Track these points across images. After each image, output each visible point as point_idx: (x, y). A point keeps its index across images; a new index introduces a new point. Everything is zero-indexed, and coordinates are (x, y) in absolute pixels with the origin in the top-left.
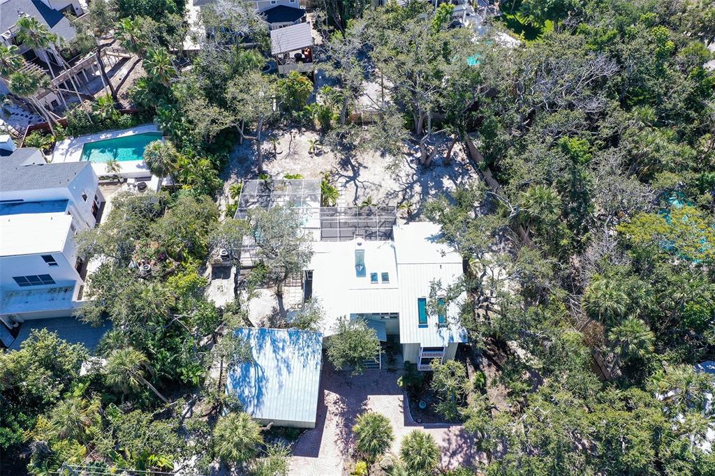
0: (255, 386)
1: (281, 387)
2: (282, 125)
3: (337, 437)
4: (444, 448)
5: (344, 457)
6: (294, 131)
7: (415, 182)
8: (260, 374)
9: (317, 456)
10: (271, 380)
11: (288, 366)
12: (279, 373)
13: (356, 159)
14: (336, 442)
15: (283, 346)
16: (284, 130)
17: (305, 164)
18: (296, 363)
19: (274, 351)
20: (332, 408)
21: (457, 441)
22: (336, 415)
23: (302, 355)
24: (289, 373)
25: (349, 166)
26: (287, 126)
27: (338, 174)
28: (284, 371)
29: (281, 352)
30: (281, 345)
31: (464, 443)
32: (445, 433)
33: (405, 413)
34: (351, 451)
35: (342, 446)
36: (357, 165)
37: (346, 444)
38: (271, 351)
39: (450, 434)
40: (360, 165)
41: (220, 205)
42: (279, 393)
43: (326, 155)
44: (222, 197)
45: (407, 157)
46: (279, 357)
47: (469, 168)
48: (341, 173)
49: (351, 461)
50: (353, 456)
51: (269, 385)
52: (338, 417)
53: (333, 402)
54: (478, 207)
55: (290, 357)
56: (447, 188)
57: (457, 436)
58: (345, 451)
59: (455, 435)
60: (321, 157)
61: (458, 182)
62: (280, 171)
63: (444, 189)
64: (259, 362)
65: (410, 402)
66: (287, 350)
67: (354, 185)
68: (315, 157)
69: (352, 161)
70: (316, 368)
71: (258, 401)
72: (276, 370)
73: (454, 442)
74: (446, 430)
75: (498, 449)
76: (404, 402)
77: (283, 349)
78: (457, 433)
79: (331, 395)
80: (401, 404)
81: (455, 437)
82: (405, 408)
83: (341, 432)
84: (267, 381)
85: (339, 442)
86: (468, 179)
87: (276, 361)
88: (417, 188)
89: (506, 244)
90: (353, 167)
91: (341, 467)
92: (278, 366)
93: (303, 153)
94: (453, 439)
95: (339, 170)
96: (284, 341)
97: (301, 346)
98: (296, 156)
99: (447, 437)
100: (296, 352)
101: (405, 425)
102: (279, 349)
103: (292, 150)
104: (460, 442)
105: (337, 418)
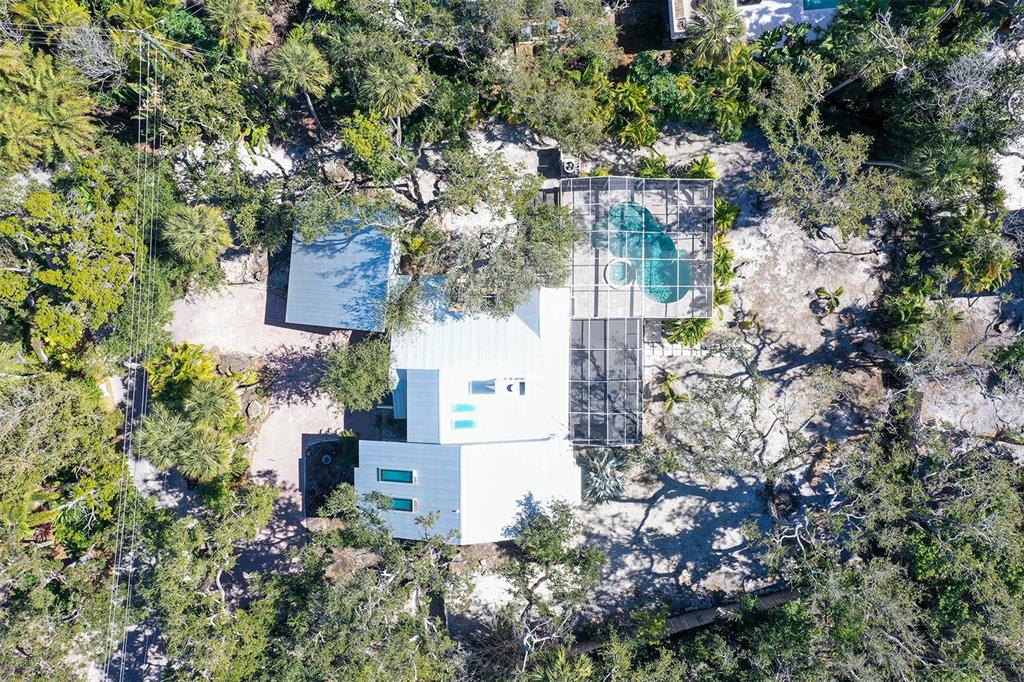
0: (325, 241)
1: (323, 275)
2: (899, 233)
3: (290, 348)
4: (275, 482)
5: (265, 357)
6: (882, 258)
7: (739, 479)
8: (339, 247)
9: (266, 323)
10: (331, 261)
11: (345, 284)
12: (340, 273)
13: (801, 376)
14: (283, 346)
15: (368, 276)
16: (884, 238)
17: (792, 283)
18: (349, 295)
19: (363, 264)
20: (327, 340)
21: (282, 498)
22: (317, 346)
23: (358, 304)
24: (338, 286)
25: (783, 364)
26: (895, 243)
27: (764, 343)
28: (340, 280)
29: (362, 273)
30: (370, 273)
31: (280, 507)
32: (293, 485)
33: (320, 435)
34: (272, 366)
35: (278, 354)
36: (785, 378)
37: (280, 360)
38: (363, 261)
39: (291, 492)
40: (786, 384)
41: (690, 142)
42: (317, 274)
43: (814, 321)
44: (709, 142)
45: (803, 469)
46: (356, 270)
47: (769, 579)
48: (767, 349)
49: (261, 366)
50: (265, 368)
51: (325, 261)
52: (315, 348)
53: (335, 342)
54: (677, 581)
55: (354, 287)
56: (723, 535)
57: (289, 499)
58: (271, 357)
59: (291, 497)
60: (808, 311)
61: (735, 554)
62: (771, 239)
63: (721, 530)
64: (351, 244)
65: (334, 444)
66: (363, 282)
67: (736, 371)
68: (807, 301)
69: (798, 370)
70: (342, 323)
71: (310, 247)
72: (342, 268)
73: (281, 494)
74: (297, 486)
75: (273, 548)
76: (335, 435)
77: (365, 276)
78: (293, 500)
79: (344, 339)
80: (332, 431)
81: (288, 497)
82: (326, 435)
83: (295, 353)
84: (330, 257)
85: (284, 350)
86: (743, 573)
87: (351, 268)
88: (725, 483)
89: (597, 613)
90: (783, 370)
91: (253, 353)
92: (346, 270)
93: (819, 277)
94: (286, 495)
95: (772, 346)
96: (375, 277)
97: (368, 301)
98: (810, 266)
99: (288, 487)
100: (361, 295)
101: (304, 435)
102: (366, 270)
103: (828, 257)
104: (281, 503)
105: (313, 347)
